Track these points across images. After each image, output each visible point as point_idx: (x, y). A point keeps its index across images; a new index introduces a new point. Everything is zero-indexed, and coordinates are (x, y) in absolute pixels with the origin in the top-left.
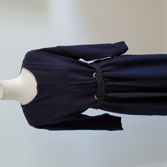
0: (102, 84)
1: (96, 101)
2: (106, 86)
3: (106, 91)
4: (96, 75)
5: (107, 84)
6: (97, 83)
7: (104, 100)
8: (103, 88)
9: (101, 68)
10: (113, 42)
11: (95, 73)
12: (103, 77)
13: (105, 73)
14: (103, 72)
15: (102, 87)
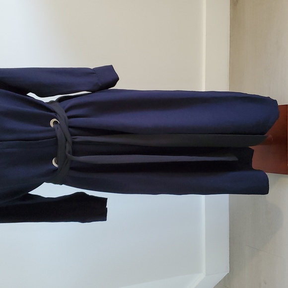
0: (67, 140)
1: (56, 170)
2: (74, 143)
3: (75, 153)
4: (55, 123)
5: (76, 140)
6: (56, 137)
7: (71, 168)
8: (69, 147)
9: (66, 111)
10: (92, 66)
11: (55, 120)
12: (70, 127)
13: (72, 120)
14: (69, 117)
15: (67, 145)
